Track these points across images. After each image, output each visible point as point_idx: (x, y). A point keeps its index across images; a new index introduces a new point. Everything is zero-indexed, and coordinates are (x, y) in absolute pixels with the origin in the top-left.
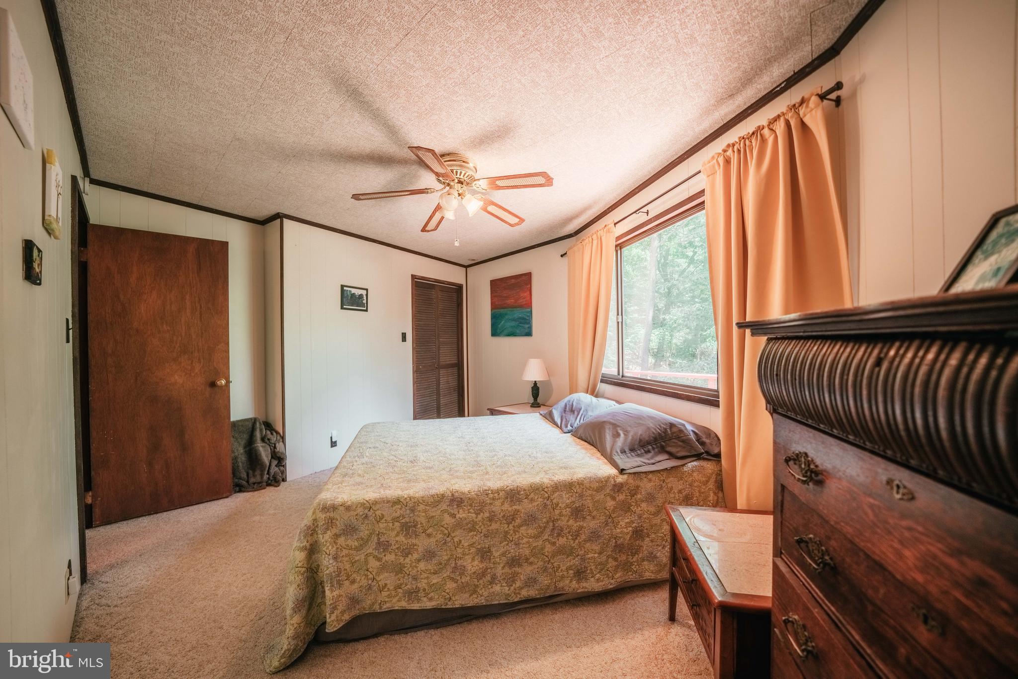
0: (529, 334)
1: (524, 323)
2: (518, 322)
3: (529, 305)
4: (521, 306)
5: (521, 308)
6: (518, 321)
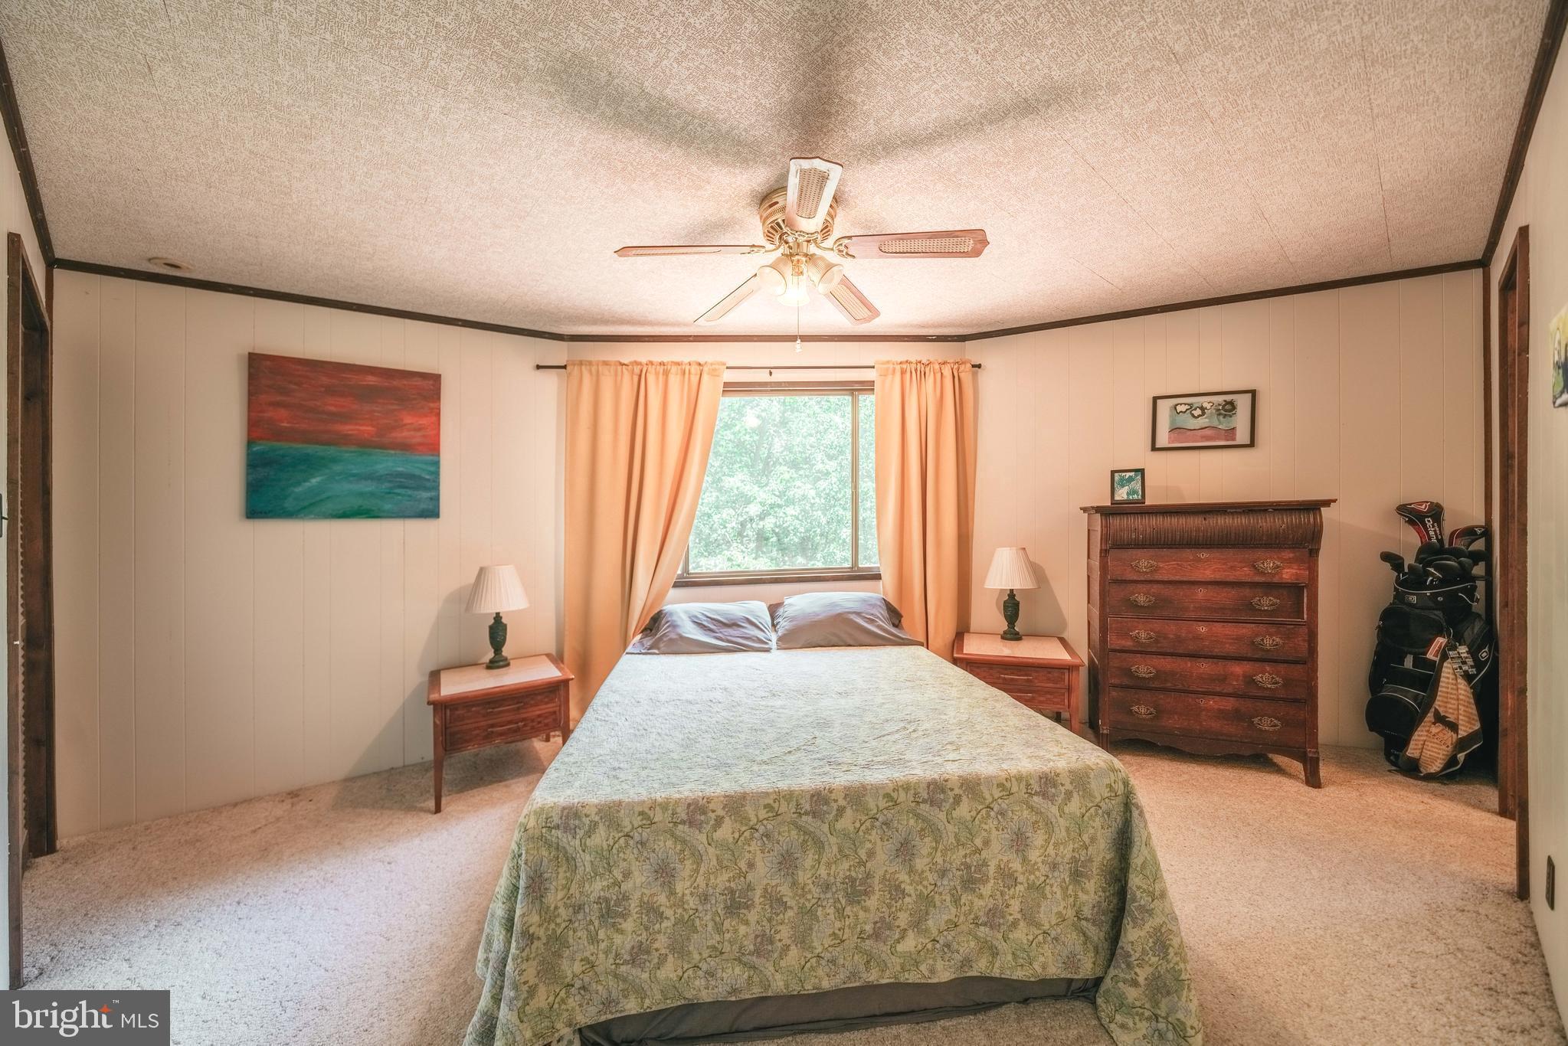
0: (431, 512)
1: (417, 488)
2: (391, 485)
3: (433, 447)
4: (405, 447)
5: (402, 450)
6: (390, 482)
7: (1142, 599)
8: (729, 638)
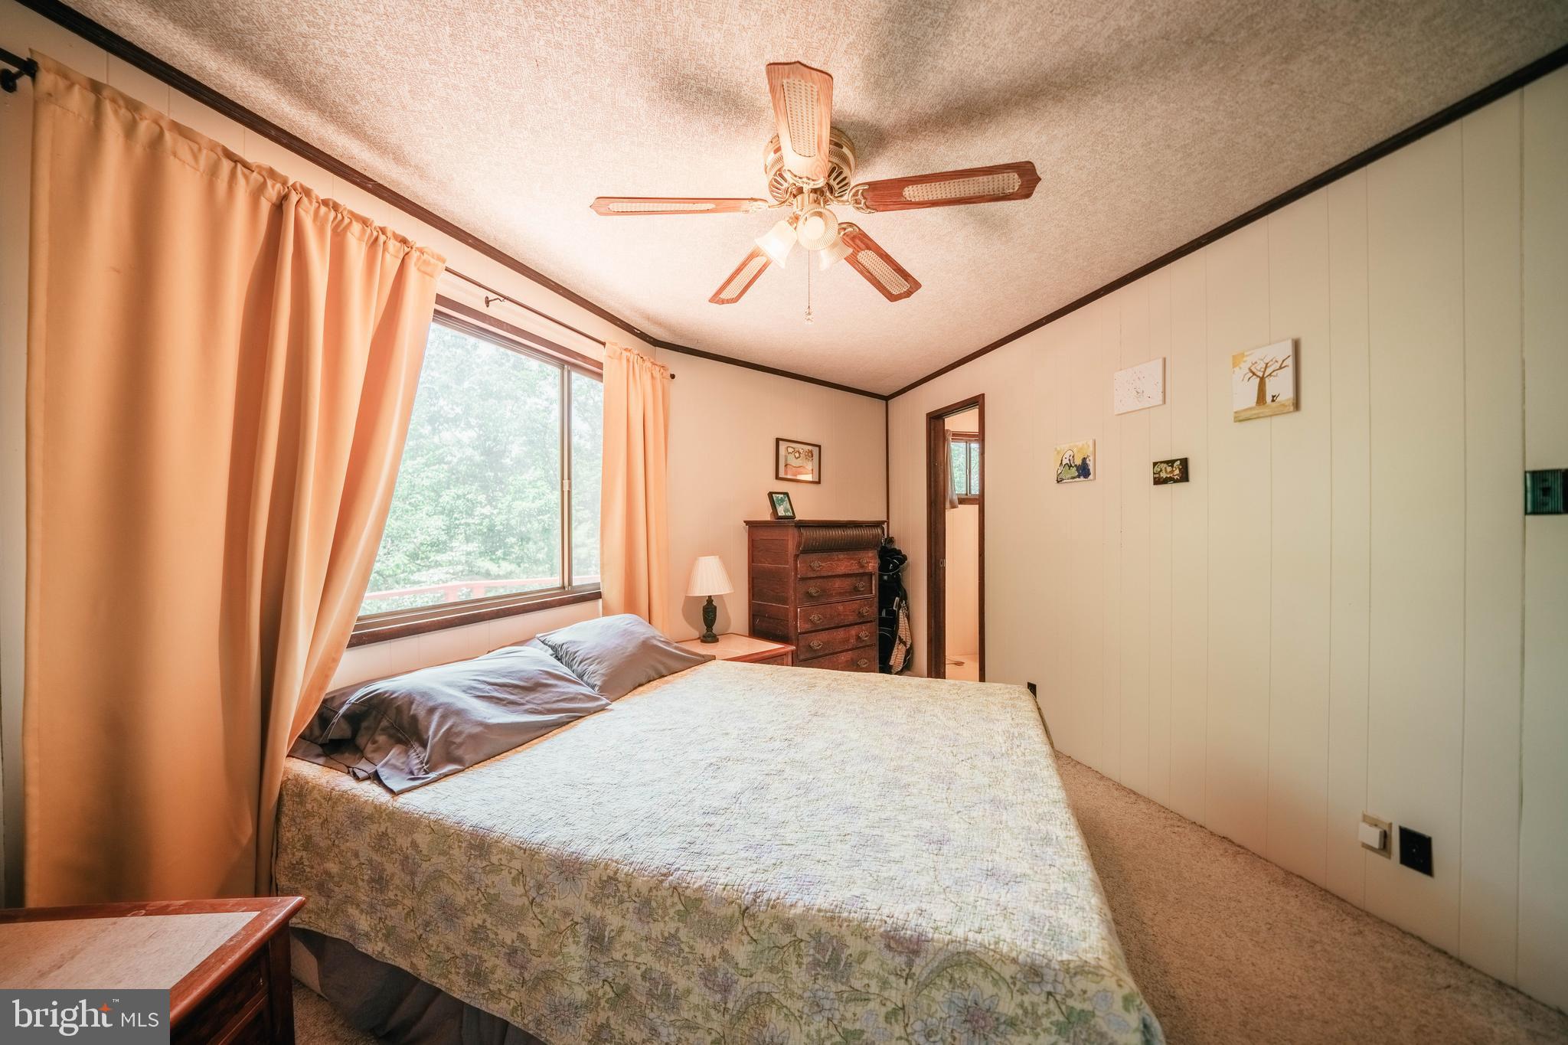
7: (812, 591)
8: (548, 706)
